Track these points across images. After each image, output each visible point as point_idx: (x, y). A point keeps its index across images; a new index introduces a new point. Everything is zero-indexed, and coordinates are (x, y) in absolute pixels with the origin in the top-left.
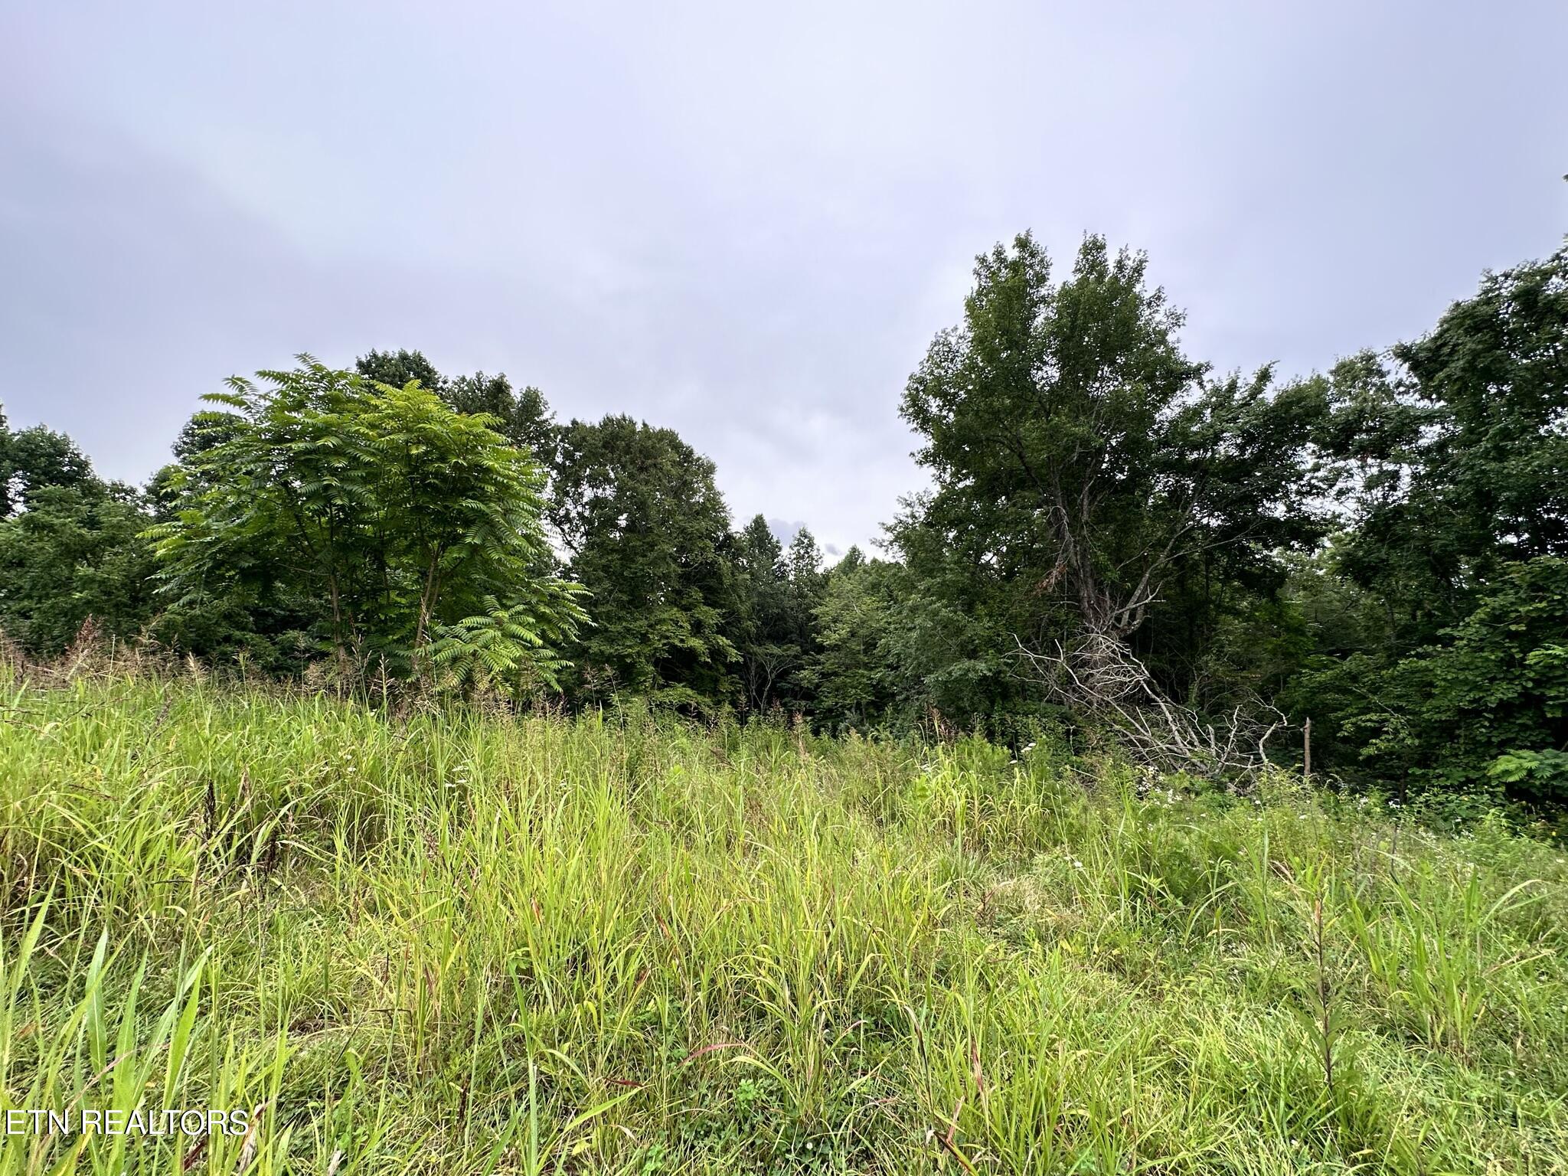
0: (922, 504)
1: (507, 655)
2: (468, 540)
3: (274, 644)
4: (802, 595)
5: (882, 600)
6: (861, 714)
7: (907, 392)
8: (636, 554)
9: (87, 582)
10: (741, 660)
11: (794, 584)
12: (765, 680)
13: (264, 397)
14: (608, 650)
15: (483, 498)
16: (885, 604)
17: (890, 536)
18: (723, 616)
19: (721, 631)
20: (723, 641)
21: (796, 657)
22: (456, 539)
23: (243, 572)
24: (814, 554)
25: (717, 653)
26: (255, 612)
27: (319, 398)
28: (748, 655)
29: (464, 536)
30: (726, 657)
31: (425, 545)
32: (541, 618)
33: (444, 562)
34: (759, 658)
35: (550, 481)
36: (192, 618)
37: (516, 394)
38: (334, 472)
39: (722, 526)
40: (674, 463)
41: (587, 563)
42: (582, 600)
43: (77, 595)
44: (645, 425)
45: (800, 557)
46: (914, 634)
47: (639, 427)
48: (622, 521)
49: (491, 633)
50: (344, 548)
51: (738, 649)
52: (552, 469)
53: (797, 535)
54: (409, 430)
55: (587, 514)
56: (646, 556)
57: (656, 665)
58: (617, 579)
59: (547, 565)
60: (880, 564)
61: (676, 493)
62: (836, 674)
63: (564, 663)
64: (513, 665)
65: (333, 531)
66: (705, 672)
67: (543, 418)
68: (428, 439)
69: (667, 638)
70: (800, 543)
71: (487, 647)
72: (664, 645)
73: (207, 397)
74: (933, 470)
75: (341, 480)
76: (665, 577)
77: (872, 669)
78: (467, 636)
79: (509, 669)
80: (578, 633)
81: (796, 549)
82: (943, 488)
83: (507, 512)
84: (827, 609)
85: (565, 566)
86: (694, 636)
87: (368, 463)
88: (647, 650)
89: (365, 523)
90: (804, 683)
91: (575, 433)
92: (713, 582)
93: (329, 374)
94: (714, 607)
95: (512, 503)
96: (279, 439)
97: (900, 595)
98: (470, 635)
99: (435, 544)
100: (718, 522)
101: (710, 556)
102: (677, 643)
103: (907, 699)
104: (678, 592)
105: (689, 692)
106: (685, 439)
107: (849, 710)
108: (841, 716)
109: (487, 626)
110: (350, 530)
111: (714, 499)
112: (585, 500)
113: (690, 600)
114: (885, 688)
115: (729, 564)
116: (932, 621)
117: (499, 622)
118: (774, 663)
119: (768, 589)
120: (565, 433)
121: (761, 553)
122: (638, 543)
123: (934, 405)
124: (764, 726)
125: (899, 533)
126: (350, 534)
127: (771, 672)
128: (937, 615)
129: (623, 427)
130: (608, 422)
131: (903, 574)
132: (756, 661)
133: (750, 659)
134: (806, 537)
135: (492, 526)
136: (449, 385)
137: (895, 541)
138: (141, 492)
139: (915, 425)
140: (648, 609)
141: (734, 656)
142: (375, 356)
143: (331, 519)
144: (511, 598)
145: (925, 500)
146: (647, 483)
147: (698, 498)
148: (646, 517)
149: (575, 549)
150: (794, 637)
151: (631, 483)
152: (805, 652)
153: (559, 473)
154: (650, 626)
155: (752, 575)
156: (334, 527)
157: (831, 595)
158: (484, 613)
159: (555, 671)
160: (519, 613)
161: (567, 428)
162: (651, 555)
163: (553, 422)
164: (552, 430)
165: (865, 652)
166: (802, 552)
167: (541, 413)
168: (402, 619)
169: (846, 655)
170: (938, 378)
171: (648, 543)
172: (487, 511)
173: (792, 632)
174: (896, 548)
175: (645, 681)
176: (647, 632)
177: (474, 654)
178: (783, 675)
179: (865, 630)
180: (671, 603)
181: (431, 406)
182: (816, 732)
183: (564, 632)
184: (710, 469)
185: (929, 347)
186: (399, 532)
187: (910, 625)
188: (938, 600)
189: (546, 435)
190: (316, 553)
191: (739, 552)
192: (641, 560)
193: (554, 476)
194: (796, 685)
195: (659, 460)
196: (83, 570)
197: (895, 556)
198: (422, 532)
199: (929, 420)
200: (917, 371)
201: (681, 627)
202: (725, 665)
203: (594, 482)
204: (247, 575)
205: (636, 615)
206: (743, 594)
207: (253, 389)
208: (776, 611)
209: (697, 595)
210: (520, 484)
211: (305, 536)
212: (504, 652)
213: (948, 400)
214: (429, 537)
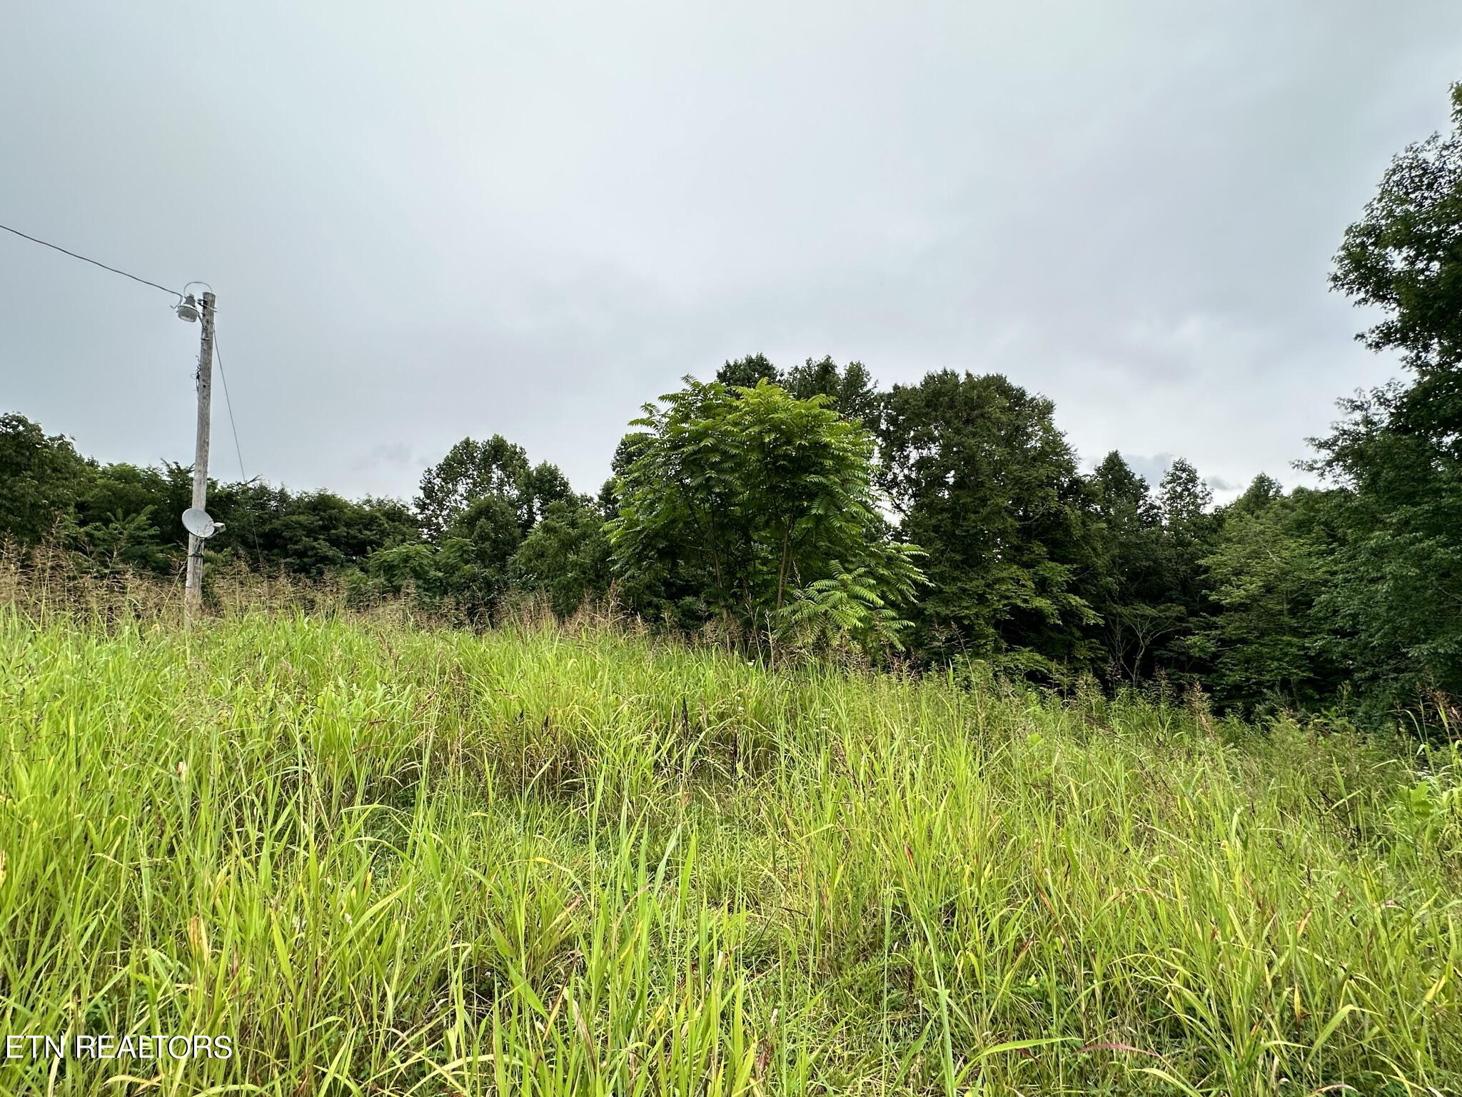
0: (1383, 402)
1: (853, 615)
2: (814, 511)
3: (678, 607)
4: (1181, 543)
5: (1318, 541)
6: (1291, 694)
7: (1343, 253)
8: (966, 512)
9: (575, 564)
10: (1102, 622)
11: (1169, 530)
12: (1135, 648)
13: (663, 416)
14: (944, 611)
15: (823, 472)
16: (1323, 547)
17: (1326, 454)
18: (1074, 572)
19: (1073, 589)
20: (1075, 600)
21: (1180, 619)
22: (802, 512)
23: (659, 551)
24: (1199, 489)
25: (1069, 615)
26: (666, 583)
27: (698, 408)
28: (1110, 618)
29: (809, 508)
30: (1081, 619)
31: (778, 518)
32: (881, 580)
33: (795, 533)
34: (1126, 621)
35: (876, 448)
36: (630, 588)
37: (841, 372)
38: (713, 466)
39: (1066, 470)
40: (1003, 410)
41: (917, 525)
42: (917, 560)
43: (570, 575)
44: (969, 375)
45: (1175, 497)
46: (1383, 588)
47: (962, 378)
48: (950, 478)
49: (838, 594)
50: (722, 527)
51: (1097, 609)
52: (878, 437)
53: (1171, 470)
54: (761, 422)
55: (913, 476)
56: (978, 512)
57: (996, 626)
58: (949, 538)
59: (878, 530)
60: (1310, 493)
61: (1007, 441)
62: (1244, 641)
63: (905, 622)
64: (859, 624)
65: (714, 514)
66: (1054, 635)
67: (865, 389)
68: (775, 428)
69: (1008, 598)
70: (1175, 479)
71: (835, 607)
72: (1005, 605)
73: (632, 423)
74: (1403, 351)
75: (718, 472)
76: (1002, 533)
77: (1305, 636)
78: (819, 597)
79: (855, 627)
80: (916, 593)
81: (1169, 486)
82: (1423, 374)
83: (844, 482)
84: (1221, 559)
85: (895, 529)
86: (1040, 595)
87: (735, 455)
88: (985, 611)
89: (735, 505)
90: (1195, 652)
91: (899, 397)
92: (1059, 535)
93: (704, 387)
94: (1063, 563)
95: (847, 474)
96: (675, 447)
97: (1351, 534)
98: (821, 597)
99: (785, 518)
100: (1061, 466)
101: (1054, 505)
102: (1019, 603)
103: (1375, 678)
104: (1018, 549)
105: (1038, 657)
106: (1014, 381)
107: (1271, 688)
108: (1257, 696)
109: (834, 588)
110: (725, 511)
111: (1054, 442)
112: (912, 461)
113: (1032, 556)
114: (1332, 661)
115: (1079, 513)
116: (1419, 566)
117: (844, 585)
118: (1147, 625)
119: (1133, 538)
120: (887, 398)
121: (1119, 496)
122: (969, 500)
123: (1398, 260)
124: (1139, 700)
125: (1342, 448)
126: (726, 516)
127: (1143, 638)
128: (1429, 557)
129: (945, 382)
130: (930, 379)
131: (1355, 504)
132: (1122, 624)
133: (1114, 622)
134: (1184, 471)
135: (832, 497)
136: (786, 376)
137: (1337, 459)
138: (596, 499)
139: (1362, 295)
140: (984, 567)
141: (1092, 617)
142: (728, 366)
143: (712, 504)
144: (852, 562)
145: (1390, 396)
146: (974, 435)
147: (1035, 443)
148: (977, 472)
149: (904, 511)
150: (1174, 594)
151: (957, 439)
152: (1193, 613)
153: (884, 440)
154: (988, 586)
155: (1109, 522)
156: (715, 511)
157: (1228, 540)
158: (831, 577)
159: (896, 630)
160: (859, 576)
161: (890, 395)
162: (984, 511)
163: (876, 391)
164: (875, 399)
165: (1292, 613)
166: (1179, 489)
167: (865, 385)
168: (766, 584)
169: (1259, 617)
170: (1407, 219)
171: (979, 498)
172: (828, 483)
173: (1170, 589)
174: (1338, 469)
175: (985, 644)
176: (985, 592)
177: (825, 613)
178: (1162, 641)
179: (1289, 584)
180: (1010, 560)
181: (777, 398)
182: (1218, 712)
183: (901, 592)
184: (1048, 408)
185: (1381, 178)
186: (759, 510)
187: (1374, 574)
188: (1427, 537)
189: (869, 404)
190: (703, 533)
191: (1090, 497)
192: (973, 517)
193: (880, 443)
194: (1183, 653)
195: (986, 409)
196: (572, 557)
197: (1342, 480)
198: (777, 508)
199: (1389, 282)
200: (1361, 219)
201: (1023, 586)
202: (1081, 628)
203: (919, 442)
204: (662, 554)
205: (972, 575)
206: (1099, 546)
207: (658, 411)
208: (1147, 564)
209: (1040, 549)
210: (854, 454)
211: (696, 521)
212: (850, 612)
213: (1423, 245)
214: (782, 512)
